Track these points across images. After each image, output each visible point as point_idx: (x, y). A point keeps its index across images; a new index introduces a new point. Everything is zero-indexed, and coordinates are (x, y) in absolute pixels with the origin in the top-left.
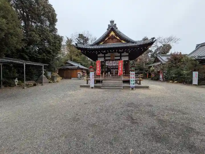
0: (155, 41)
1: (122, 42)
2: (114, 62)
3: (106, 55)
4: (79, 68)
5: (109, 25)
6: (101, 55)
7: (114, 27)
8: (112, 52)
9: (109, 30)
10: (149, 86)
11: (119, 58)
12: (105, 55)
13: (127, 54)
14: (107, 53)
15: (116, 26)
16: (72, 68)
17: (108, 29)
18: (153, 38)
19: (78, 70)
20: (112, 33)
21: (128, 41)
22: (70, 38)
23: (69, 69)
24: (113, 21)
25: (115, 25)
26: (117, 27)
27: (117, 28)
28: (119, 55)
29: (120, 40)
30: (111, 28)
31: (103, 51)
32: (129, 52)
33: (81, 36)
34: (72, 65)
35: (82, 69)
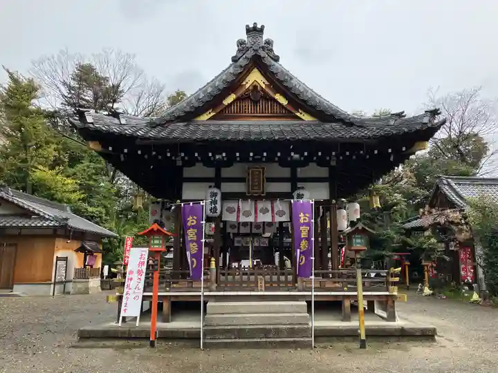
0: (444, 122)
1: (300, 119)
2: (260, 205)
3: (226, 172)
4: (64, 232)
5: (241, 43)
6: (199, 170)
7: (262, 54)
8: (255, 160)
9: (242, 62)
10: (434, 330)
11: (285, 187)
12: (218, 172)
13: (324, 172)
14: (229, 162)
15: (271, 50)
16: (24, 232)
17: (235, 60)
18: (435, 113)
19: (59, 243)
20: (256, 78)
21: (324, 114)
22: (24, 76)
23: (8, 232)
24: (259, 26)
25: (269, 43)
26: (276, 54)
27: (276, 59)
28: (286, 172)
29: (289, 108)
30: (250, 54)
31: (214, 155)
32: (333, 163)
33: (86, 75)
34: (27, 214)
35: (79, 235)
